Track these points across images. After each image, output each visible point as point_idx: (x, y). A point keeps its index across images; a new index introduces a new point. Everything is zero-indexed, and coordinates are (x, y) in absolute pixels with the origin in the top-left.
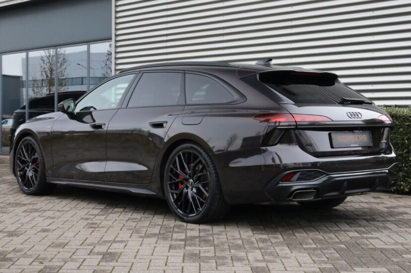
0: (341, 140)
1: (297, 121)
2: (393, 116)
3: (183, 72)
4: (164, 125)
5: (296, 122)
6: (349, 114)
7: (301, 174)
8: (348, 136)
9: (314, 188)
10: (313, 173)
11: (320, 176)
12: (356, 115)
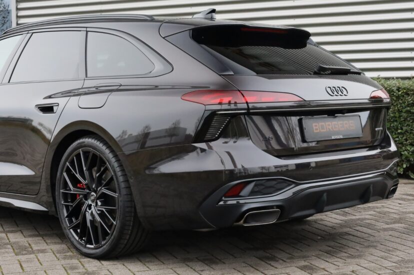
0: (317, 129)
1: (249, 102)
2: (390, 92)
3: (85, 29)
4: (55, 108)
5: (247, 103)
6: (329, 90)
7: (255, 185)
8: (327, 123)
9: (278, 207)
10: (274, 182)
11: (287, 187)
12: (340, 90)
